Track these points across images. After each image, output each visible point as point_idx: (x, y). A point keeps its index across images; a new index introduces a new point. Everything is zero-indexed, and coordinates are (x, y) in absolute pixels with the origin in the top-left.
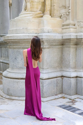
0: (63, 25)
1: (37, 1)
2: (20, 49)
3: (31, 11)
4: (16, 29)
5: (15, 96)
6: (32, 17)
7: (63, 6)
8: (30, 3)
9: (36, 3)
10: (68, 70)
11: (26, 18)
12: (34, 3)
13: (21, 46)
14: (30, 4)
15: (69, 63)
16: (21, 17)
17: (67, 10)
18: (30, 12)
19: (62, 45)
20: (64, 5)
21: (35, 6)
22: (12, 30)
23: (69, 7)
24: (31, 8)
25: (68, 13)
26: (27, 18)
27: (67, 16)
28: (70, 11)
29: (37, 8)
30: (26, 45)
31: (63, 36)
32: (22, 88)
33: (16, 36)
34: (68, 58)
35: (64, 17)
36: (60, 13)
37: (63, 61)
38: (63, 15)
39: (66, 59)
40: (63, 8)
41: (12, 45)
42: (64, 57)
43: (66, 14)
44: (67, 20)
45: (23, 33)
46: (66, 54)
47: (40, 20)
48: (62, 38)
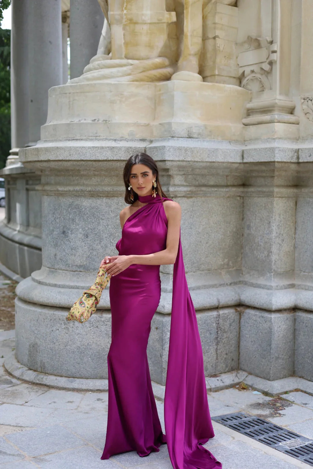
0: (248, 110)
1: (149, 21)
2: (83, 199)
4: (68, 122)
5: (55, 372)
7: (250, 39)
8: (125, 25)
9: (145, 27)
10: (261, 281)
11: (107, 81)
12: (138, 28)
13: (84, 185)
14: (124, 29)
15: (266, 253)
16: (88, 79)
17: (263, 53)
18: (125, 61)
19: (244, 185)
20: (254, 35)
21: (144, 39)
22: (55, 127)
23: (272, 42)
24: (126, 44)
25: (266, 67)
26: (108, 84)
27: (264, 79)
28: (275, 57)
29: (150, 46)
30: (103, 183)
31: (245, 152)
32: (83, 345)
33: (65, 148)
34: (263, 237)
35: (252, 79)
36: (238, 65)
37: (247, 247)
38: (250, 71)
39: (256, 240)
40: (249, 48)
41: (53, 182)
42: (250, 233)
43: (262, 69)
44: (264, 91)
45: (94, 137)
46: (255, 219)
47: (161, 92)
48: (241, 161)
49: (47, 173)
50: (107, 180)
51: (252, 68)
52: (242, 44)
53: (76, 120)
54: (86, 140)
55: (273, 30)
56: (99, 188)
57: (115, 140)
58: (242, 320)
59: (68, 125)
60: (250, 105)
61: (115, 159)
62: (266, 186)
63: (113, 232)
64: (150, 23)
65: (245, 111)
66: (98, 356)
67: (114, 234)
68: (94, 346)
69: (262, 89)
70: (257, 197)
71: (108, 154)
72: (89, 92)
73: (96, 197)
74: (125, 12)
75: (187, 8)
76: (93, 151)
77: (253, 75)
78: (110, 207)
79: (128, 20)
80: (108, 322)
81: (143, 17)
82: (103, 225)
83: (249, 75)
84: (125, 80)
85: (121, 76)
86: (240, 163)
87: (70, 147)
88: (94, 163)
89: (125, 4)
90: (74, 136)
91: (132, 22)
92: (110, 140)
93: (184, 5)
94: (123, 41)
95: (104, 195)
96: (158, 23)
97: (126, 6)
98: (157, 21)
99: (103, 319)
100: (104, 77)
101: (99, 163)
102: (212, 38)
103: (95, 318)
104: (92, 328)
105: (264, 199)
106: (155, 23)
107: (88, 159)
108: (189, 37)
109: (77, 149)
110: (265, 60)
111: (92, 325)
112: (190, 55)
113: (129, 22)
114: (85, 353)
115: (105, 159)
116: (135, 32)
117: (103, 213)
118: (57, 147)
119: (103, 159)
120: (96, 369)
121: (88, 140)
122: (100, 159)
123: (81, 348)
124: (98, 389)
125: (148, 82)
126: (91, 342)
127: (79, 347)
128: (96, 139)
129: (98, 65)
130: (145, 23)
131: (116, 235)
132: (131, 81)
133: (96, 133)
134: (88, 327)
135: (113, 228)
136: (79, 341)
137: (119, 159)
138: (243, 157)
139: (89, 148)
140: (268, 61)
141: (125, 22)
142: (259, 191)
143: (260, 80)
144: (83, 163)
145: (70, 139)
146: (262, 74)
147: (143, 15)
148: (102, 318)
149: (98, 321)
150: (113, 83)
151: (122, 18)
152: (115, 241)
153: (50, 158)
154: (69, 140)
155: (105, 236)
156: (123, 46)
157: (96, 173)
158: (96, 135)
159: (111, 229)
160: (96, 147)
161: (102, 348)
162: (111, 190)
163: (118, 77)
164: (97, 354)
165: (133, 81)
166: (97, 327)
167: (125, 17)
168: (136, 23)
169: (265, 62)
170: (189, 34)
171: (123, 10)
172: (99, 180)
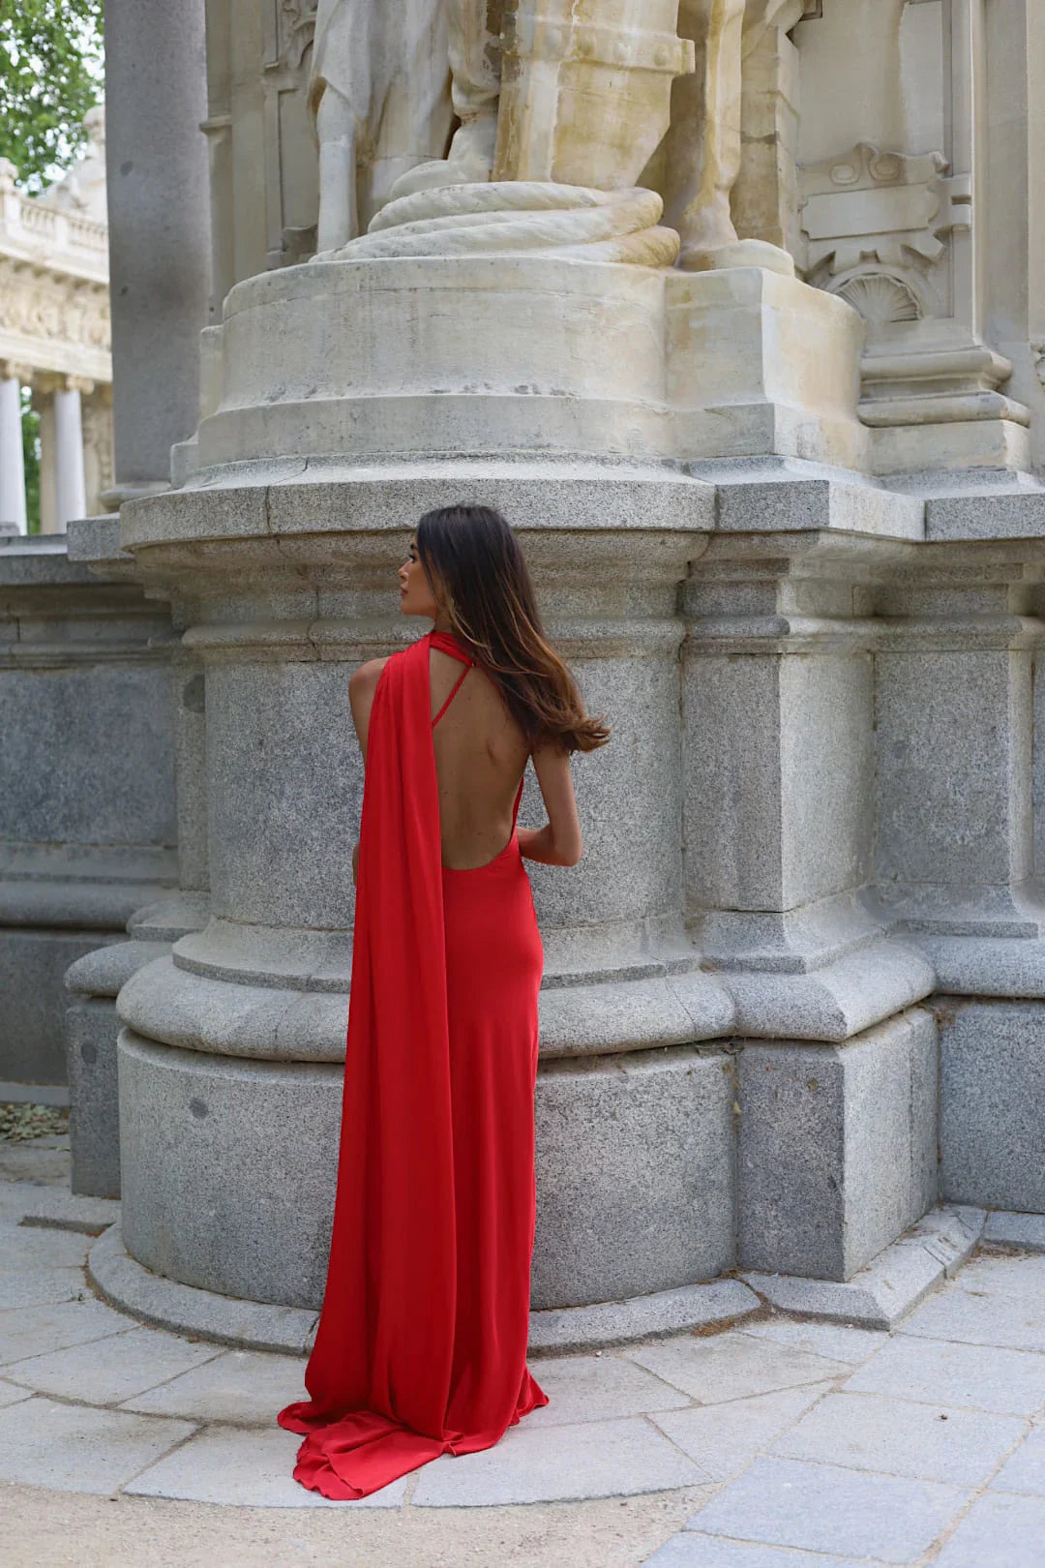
0: (865, 377)
1: (631, 62)
3: (556, 179)
4: (424, 392)
6: (610, 248)
7: (861, 155)
8: (567, 66)
9: (619, 80)
10: (973, 914)
11: (552, 255)
12: (601, 79)
14: (562, 79)
15: (980, 826)
16: (473, 245)
17: (916, 201)
18: (552, 189)
19: (877, 615)
21: (610, 120)
22: (364, 411)
23: (947, 171)
24: (563, 132)
25: (930, 247)
26: (558, 266)
27: (911, 280)
29: (623, 148)
30: (563, 612)
31: (935, 509)
32: (569, 1187)
33: (477, 484)
34: (966, 775)
35: (862, 283)
36: (806, 233)
37: (895, 813)
38: (858, 255)
39: (936, 789)
40: (853, 180)
41: (351, 610)
42: (907, 766)
43: (909, 250)
44: (916, 319)
45: (530, 447)
46: (930, 722)
47: (693, 304)
48: (919, 537)
49: (339, 577)
50: (575, 601)
51: (868, 246)
52: (827, 166)
53: (455, 391)
54: (510, 458)
55: (951, 135)
56: (564, 630)
57: (603, 461)
58: (949, 1041)
59: (431, 402)
60: (870, 364)
61: (645, 524)
62: (972, 615)
63: (595, 782)
64: (632, 70)
65: (857, 382)
66: (618, 1220)
67: (600, 788)
68: (604, 1183)
69: (911, 313)
70: (935, 652)
71: (625, 508)
72: (494, 289)
74: (575, 20)
75: (715, 33)
76: (579, 498)
77: (871, 267)
79: (580, 48)
80: (645, 1092)
81: (621, 45)
83: (852, 267)
84: (600, 255)
85: (584, 241)
86: (917, 544)
87: (497, 481)
88: (571, 538)
90: (457, 443)
91: (588, 58)
92: (588, 459)
93: (710, 22)
94: (555, 122)
96: (654, 71)
97: (581, 1)
98: (652, 66)
99: (629, 1087)
102: (758, 140)
103: (605, 1087)
104: (595, 1121)
105: (964, 658)
106: (645, 70)
107: (562, 524)
108: (718, 130)
109: (523, 488)
110: (925, 224)
111: (595, 1109)
112: (717, 187)
113: (582, 56)
114: (575, 1214)
115: (617, 523)
116: (589, 94)
118: (444, 483)
120: (611, 1267)
121: (517, 458)
123: (560, 1197)
125: (650, 266)
126: (595, 1170)
127: (554, 1196)
128: (544, 456)
129: (480, 195)
130: (620, 68)
131: (605, 791)
132: (616, 261)
133: (538, 436)
134: (581, 1118)
135: (593, 768)
136: (551, 1174)
137: (657, 524)
138: (926, 528)
139: (566, 484)
140: (934, 228)
141: (572, 55)
142: (967, 636)
143: (899, 284)
144: (537, 538)
145: (448, 453)
146: (905, 268)
147: (620, 37)
148: (626, 1080)
149: (615, 1094)
150: (572, 261)
151: (566, 38)
152: (600, 813)
153: (407, 522)
154: (443, 458)
156: (552, 139)
157: (553, 574)
158: (538, 441)
159: (589, 773)
160: (588, 483)
161: (629, 1188)
162: (600, 634)
163: (575, 242)
164: (614, 1211)
165: (622, 261)
166: (613, 1115)
167: (573, 37)
168: (599, 64)
169: (925, 229)
170: (717, 120)
171: (569, 15)
172: (549, 601)
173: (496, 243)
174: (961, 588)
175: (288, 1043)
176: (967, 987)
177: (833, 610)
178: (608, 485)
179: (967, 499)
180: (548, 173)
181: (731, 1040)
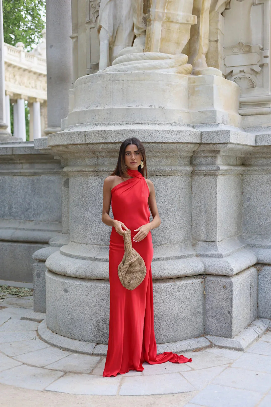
0: (240, 103)
1: (180, 21)
3: (161, 52)
4: (125, 106)
6: (174, 70)
7: (240, 44)
8: (164, 23)
9: (177, 26)
11: (159, 71)
14: (162, 26)
16: (139, 69)
17: (255, 58)
18: (159, 54)
19: (243, 165)
20: (243, 40)
21: (175, 36)
22: (110, 112)
23: (262, 49)
24: (162, 39)
25: (258, 69)
26: (161, 74)
27: (253, 77)
29: (178, 43)
30: (161, 164)
31: (258, 137)
32: (161, 312)
34: (266, 206)
35: (240, 78)
36: (225, 65)
37: (247, 216)
38: (239, 71)
39: (258, 210)
40: (238, 51)
41: (106, 163)
42: (250, 204)
43: (252, 70)
44: (254, 88)
45: (153, 121)
46: (256, 193)
47: (196, 84)
48: (254, 144)
49: (103, 154)
50: (164, 161)
51: (242, 69)
52: (232, 48)
53: (134, 106)
54: (148, 124)
55: (264, 40)
56: (161, 168)
57: (172, 125)
58: (260, 276)
59: (127, 110)
60: (242, 99)
61: (182, 141)
62: (268, 165)
63: (169, 208)
64: (181, 23)
65: (238, 104)
66: (173, 321)
67: (170, 209)
68: (170, 312)
69: (253, 86)
70: (258, 174)
71: (177, 137)
72: (144, 80)
73: (155, 176)
74: (166, 11)
75: (202, 14)
76: (165, 134)
77: (243, 74)
78: (166, 185)
79: (167, 18)
80: (181, 288)
81: (178, 17)
82: (161, 202)
83: (237, 74)
84: (172, 71)
85: (167, 68)
86: (253, 146)
87: (144, 130)
88: (163, 145)
89: (167, 4)
90: (134, 120)
91: (169, 20)
92: (168, 124)
93: (201, 10)
94: (160, 37)
95: (162, 175)
96: (186, 24)
97: (167, 5)
98: (186, 22)
99: (177, 287)
100: (155, 68)
101: (168, 145)
102: (213, 41)
103: (170, 287)
104: (168, 296)
105: (266, 176)
107: (161, 141)
108: (203, 39)
109: (151, 132)
110: (257, 63)
111: (168, 293)
112: (202, 53)
113: (167, 20)
114: (162, 320)
115: (175, 141)
116: (169, 29)
117: (161, 191)
118: (130, 130)
119: (173, 142)
120: (171, 333)
121: (149, 124)
122: (171, 141)
123: (159, 315)
124: (181, 350)
125: (185, 74)
126: (168, 308)
127: (157, 315)
128: (157, 124)
129: (141, 56)
130: (178, 23)
131: (171, 210)
132: (176, 73)
133: (155, 118)
134: (164, 295)
135: (168, 204)
136: (156, 309)
137: (185, 141)
138: (256, 142)
139: (162, 131)
140: (259, 64)
141: (165, 19)
142: (266, 170)
143: (250, 79)
144: (154, 145)
145: (132, 123)
146: (251, 74)
147: (178, 15)
148: (176, 285)
149: (173, 289)
150: (164, 73)
151: (163, 16)
152: (170, 216)
153: (121, 140)
154: (130, 124)
155: (162, 212)
156: (159, 41)
157: (159, 154)
158: (155, 119)
159: (167, 205)
160: (168, 131)
161: (176, 313)
162: (171, 169)
163: (165, 68)
164: (172, 319)
165: (177, 73)
166: (172, 294)
167: (165, 15)
168: (172, 22)
169: (256, 64)
170: (202, 36)
171: (164, 9)
172: (157, 161)
173: (145, 68)
174: (265, 158)
175: (89, 275)
176: (265, 262)
177: (231, 163)
178: (173, 131)
179: (267, 135)
180: (159, 50)
181: (203, 275)
